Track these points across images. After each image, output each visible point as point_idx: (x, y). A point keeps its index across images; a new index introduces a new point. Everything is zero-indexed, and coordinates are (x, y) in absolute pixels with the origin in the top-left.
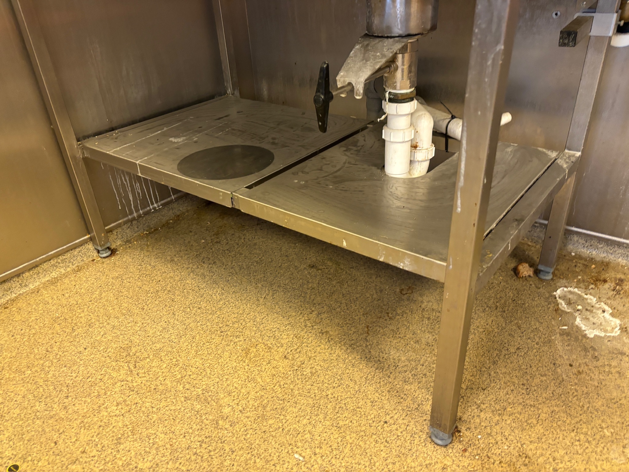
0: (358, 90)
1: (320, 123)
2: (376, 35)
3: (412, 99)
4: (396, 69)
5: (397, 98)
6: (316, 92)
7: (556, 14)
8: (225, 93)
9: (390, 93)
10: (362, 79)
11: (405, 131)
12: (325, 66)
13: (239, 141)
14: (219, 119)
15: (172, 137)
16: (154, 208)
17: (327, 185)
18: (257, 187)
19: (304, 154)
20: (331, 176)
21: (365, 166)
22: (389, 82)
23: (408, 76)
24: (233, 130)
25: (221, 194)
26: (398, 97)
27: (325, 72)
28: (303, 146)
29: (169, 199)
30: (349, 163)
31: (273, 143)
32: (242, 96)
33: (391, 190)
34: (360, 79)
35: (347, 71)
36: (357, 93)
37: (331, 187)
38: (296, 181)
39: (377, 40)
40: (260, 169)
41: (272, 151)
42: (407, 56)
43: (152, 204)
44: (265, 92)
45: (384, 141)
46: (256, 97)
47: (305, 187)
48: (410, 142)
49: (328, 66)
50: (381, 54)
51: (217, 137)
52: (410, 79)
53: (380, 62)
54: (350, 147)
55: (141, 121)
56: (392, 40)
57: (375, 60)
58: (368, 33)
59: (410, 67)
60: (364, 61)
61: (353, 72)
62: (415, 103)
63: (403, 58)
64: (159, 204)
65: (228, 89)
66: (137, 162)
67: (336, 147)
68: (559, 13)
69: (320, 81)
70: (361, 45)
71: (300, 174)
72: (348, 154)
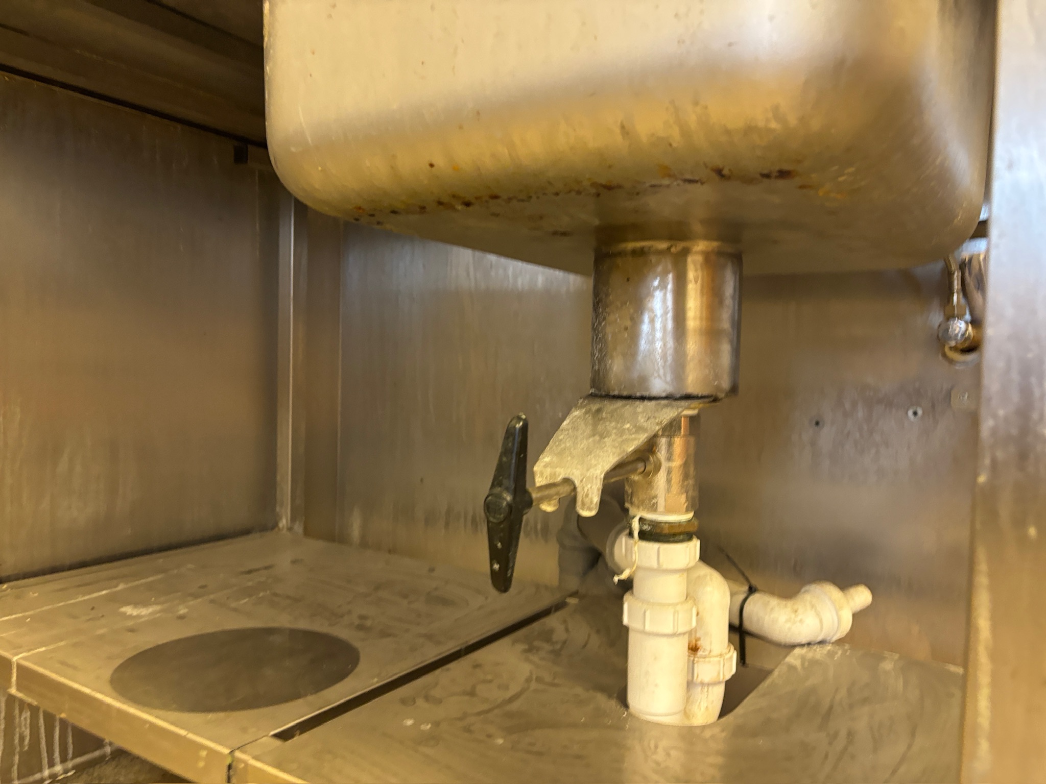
0: (587, 495)
1: (496, 566)
2: (616, 393)
3: (688, 537)
4: (658, 468)
5: (658, 531)
6: (493, 486)
7: (915, 413)
8: (275, 525)
9: (641, 519)
10: (598, 472)
11: (679, 607)
12: (518, 426)
13: (284, 620)
14: (250, 572)
15: (128, 603)
16: (53, 776)
17: (489, 736)
18: (306, 735)
19: (432, 654)
20: (496, 711)
21: (579, 690)
22: (641, 495)
23: (682, 486)
24: (275, 595)
25: (204, 753)
26: (662, 529)
27: (518, 439)
28: (429, 637)
29: (97, 754)
30: (539, 680)
31: (361, 628)
32: (307, 533)
33: (654, 757)
34: (592, 470)
35: (560, 454)
36: (583, 504)
37: (500, 741)
38: (409, 722)
39: (619, 403)
40: (319, 686)
41: (357, 644)
42: (678, 443)
43: (51, 764)
44: (356, 531)
45: (626, 629)
46: (337, 537)
47: (432, 739)
48: (687, 636)
49: (525, 429)
50: (635, 426)
51: (235, 610)
52: (687, 492)
53: (635, 439)
54: (536, 643)
55: (71, 567)
56: (653, 403)
57: (621, 436)
58: (597, 392)
59: (685, 465)
60: (597, 438)
61: (573, 457)
62: (696, 546)
63: (670, 445)
64: (70, 764)
65: (281, 519)
66: (15, 659)
67: (505, 642)
68: (920, 412)
69: (504, 459)
70: (584, 410)
71: (420, 702)
72: (535, 658)
